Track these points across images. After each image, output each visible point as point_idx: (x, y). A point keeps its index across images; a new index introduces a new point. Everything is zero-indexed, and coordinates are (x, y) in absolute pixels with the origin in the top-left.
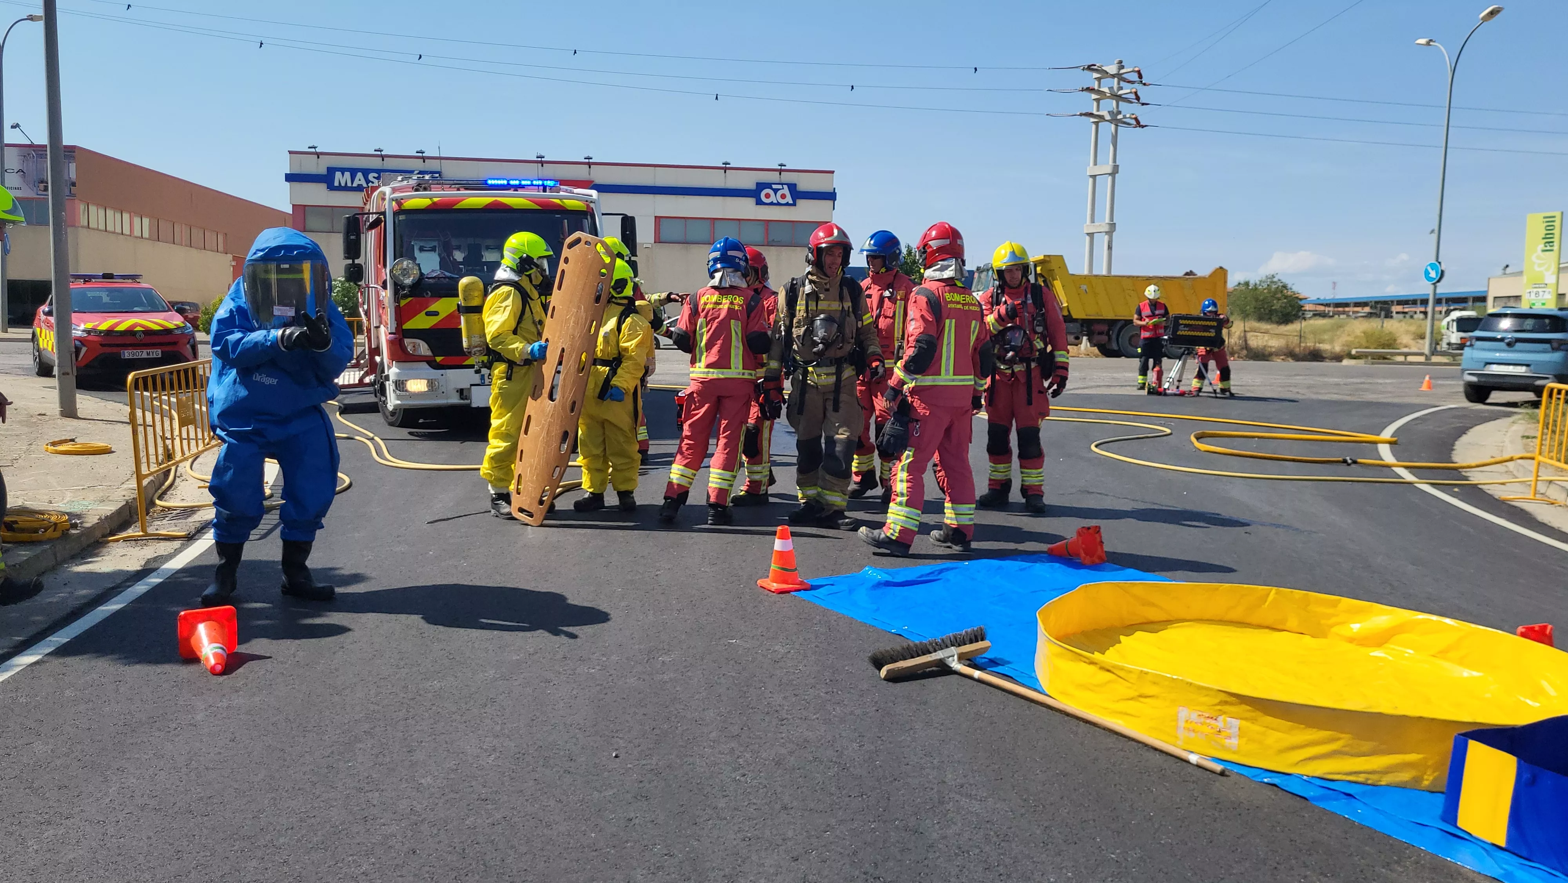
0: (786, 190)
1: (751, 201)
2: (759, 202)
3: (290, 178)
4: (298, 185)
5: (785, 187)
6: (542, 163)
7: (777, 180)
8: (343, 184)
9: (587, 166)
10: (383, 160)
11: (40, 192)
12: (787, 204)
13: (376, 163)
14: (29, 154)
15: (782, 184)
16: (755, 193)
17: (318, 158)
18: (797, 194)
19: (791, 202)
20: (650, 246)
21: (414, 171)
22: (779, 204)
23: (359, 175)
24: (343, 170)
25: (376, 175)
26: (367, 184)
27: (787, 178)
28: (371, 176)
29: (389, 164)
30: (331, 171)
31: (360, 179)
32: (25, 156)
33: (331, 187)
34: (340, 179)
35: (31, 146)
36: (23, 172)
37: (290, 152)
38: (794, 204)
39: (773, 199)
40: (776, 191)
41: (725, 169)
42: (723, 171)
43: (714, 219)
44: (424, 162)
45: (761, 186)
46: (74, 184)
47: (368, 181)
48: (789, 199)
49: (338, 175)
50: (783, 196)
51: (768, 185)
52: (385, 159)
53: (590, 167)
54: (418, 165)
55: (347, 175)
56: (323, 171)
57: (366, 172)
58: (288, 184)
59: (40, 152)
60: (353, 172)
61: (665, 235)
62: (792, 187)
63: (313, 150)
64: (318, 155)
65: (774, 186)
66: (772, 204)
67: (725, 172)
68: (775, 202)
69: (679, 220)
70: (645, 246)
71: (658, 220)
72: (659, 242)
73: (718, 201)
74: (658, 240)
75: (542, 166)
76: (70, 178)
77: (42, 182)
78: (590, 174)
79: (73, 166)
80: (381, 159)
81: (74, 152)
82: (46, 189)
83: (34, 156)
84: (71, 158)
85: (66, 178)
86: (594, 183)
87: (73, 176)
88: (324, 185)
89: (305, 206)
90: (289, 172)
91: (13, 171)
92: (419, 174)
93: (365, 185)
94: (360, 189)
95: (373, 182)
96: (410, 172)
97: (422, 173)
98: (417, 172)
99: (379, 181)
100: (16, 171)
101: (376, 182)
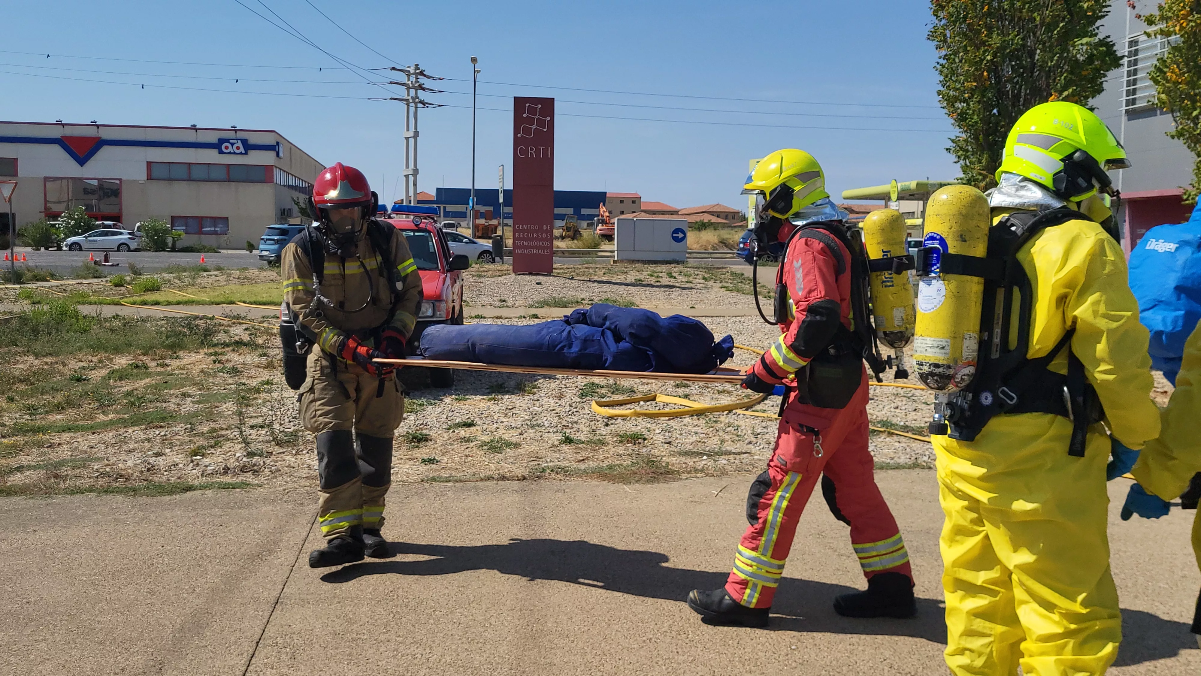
0: (240, 144)
1: (214, 152)
2: (221, 152)
5: (239, 141)
6: (63, 125)
7: (234, 138)
9: (96, 127)
12: (241, 153)
15: (237, 140)
16: (218, 146)
18: (248, 147)
19: (244, 152)
20: (144, 182)
22: (235, 153)
27: (240, 135)
38: (246, 153)
39: (230, 149)
40: (232, 144)
41: (195, 130)
43: (190, 164)
45: (222, 141)
48: (242, 150)
50: (238, 148)
51: (227, 141)
53: (98, 128)
61: (155, 173)
62: (244, 142)
65: (231, 141)
66: (230, 153)
67: (196, 132)
68: (232, 151)
69: (165, 164)
70: (141, 182)
71: (149, 164)
72: (151, 179)
73: (191, 151)
74: (150, 178)
75: (63, 127)
78: (98, 133)
86: (101, 139)
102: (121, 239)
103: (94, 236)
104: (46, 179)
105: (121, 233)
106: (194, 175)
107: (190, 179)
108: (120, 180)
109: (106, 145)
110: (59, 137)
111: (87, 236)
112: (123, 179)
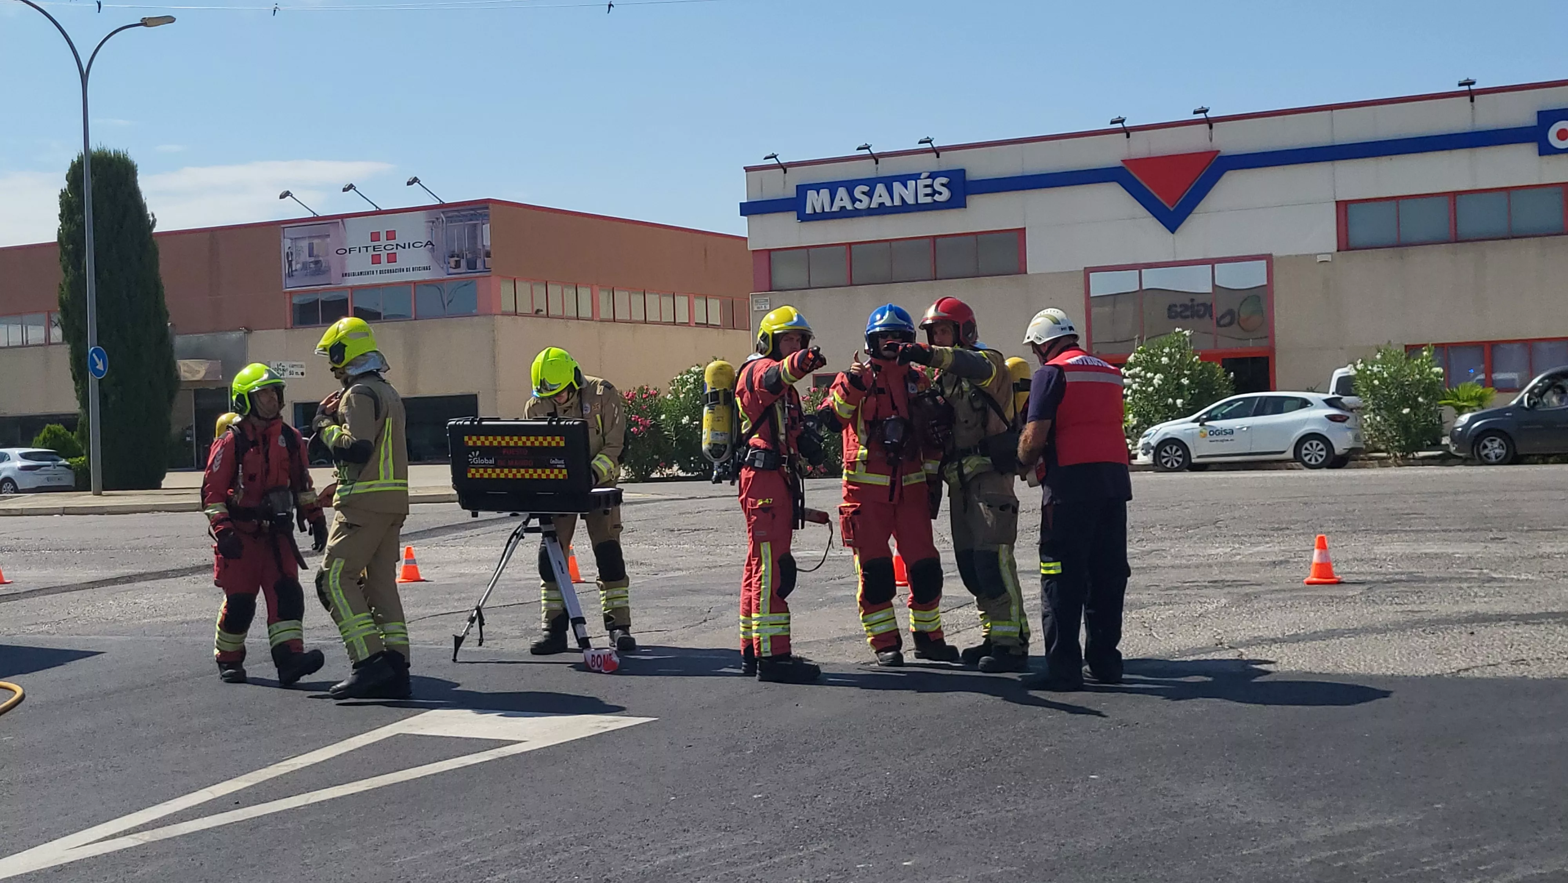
1: (1529, 150)
2: (1547, 150)
3: (747, 209)
4: (757, 218)
6: (1127, 131)
8: (818, 210)
9: (1206, 126)
10: (877, 163)
11: (452, 271)
13: (867, 170)
14: (437, 219)
16: (1535, 134)
17: (785, 172)
20: (1328, 258)
21: (920, 174)
23: (842, 192)
24: (817, 187)
25: (866, 189)
26: (854, 203)
28: (858, 192)
29: (887, 168)
30: (802, 190)
31: (842, 199)
32: (433, 222)
33: (803, 218)
34: (816, 201)
35: (442, 206)
36: (431, 244)
37: (747, 169)
41: (1472, 95)
42: (1468, 98)
43: (1455, 194)
44: (938, 156)
45: (1548, 117)
46: (488, 254)
47: (854, 200)
49: (811, 194)
51: (1563, 114)
52: (880, 160)
53: (1211, 127)
54: (930, 163)
55: (825, 193)
56: (792, 193)
57: (850, 186)
58: (746, 218)
59: (450, 214)
60: (832, 188)
61: (1359, 233)
63: (773, 161)
64: (784, 167)
67: (1472, 100)
69: (1386, 202)
70: (1320, 258)
71: (1343, 207)
72: (1348, 249)
73: (1460, 157)
74: (1345, 244)
75: (1128, 136)
76: (484, 246)
77: (452, 256)
78: (1211, 140)
79: (487, 228)
80: (873, 161)
81: (487, 208)
82: (458, 265)
83: (443, 221)
84: (485, 217)
85: (480, 247)
86: (1219, 155)
87: (487, 242)
88: (793, 215)
89: (770, 251)
90: (745, 201)
91: (420, 244)
92: (928, 177)
93: (849, 207)
94: (843, 214)
95: (861, 201)
96: (916, 177)
97: (933, 176)
98: (927, 174)
99: (871, 198)
100: (424, 244)
101: (865, 199)
102: (1305, 422)
103: (1225, 417)
104: (1088, 271)
105: (1304, 404)
106: (1467, 224)
107: (1456, 239)
108: (1268, 258)
109: (1231, 169)
110: (1120, 164)
111: (1205, 417)
112: (1274, 254)
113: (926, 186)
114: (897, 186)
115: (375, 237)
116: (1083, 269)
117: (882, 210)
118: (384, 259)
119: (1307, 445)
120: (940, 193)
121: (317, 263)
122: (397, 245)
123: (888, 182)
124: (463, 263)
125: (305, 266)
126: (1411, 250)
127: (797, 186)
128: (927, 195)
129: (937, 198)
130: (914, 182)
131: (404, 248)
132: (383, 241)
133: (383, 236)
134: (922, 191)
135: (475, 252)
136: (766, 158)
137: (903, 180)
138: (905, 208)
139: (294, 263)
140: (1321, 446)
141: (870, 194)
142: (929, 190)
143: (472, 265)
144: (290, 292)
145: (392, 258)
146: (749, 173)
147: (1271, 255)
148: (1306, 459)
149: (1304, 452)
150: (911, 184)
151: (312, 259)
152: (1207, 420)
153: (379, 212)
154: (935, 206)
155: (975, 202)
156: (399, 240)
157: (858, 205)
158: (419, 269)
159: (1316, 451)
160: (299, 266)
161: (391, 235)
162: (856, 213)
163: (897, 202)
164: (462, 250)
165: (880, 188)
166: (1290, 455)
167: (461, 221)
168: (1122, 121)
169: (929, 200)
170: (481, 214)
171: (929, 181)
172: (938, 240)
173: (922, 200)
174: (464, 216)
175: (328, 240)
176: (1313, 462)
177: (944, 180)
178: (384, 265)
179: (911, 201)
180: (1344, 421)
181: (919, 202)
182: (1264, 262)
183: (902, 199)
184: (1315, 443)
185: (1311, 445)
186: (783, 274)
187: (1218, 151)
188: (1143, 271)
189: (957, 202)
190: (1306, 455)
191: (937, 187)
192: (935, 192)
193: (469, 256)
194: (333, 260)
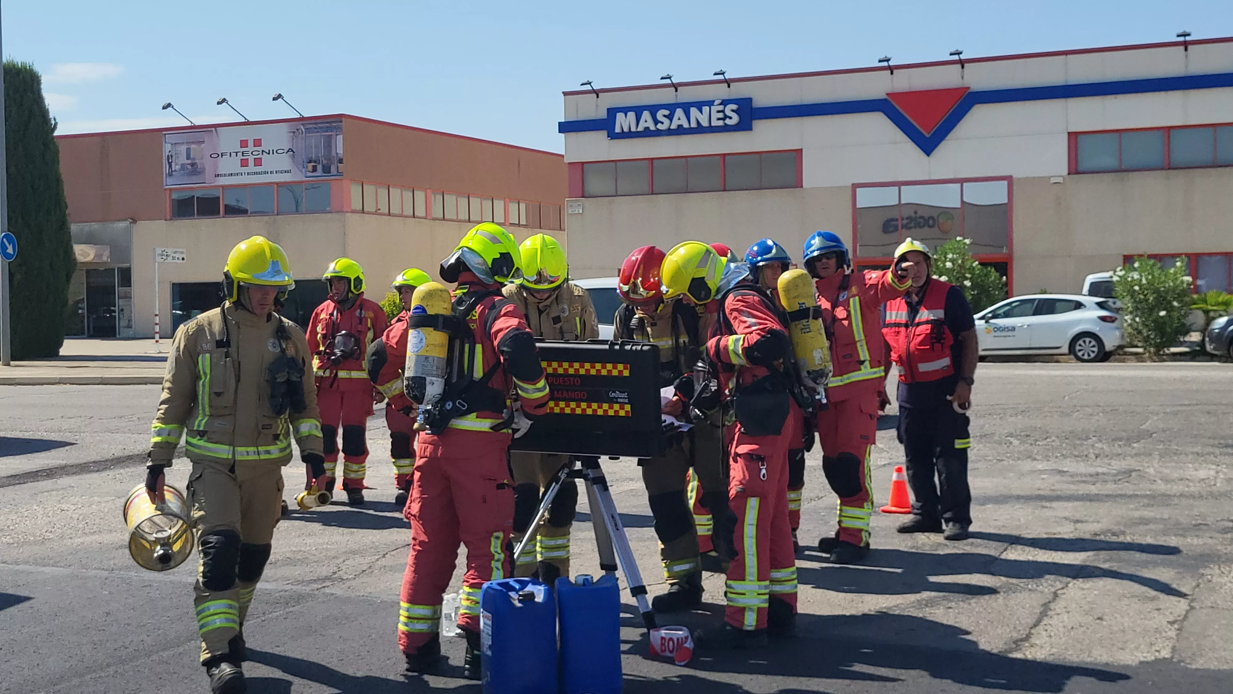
3: (564, 127)
4: (573, 135)
6: (891, 69)
8: (626, 130)
9: (959, 66)
10: (676, 91)
11: (309, 174)
13: (668, 96)
14: (297, 130)
17: (596, 97)
20: (1060, 180)
21: (714, 101)
23: (646, 115)
24: (625, 110)
25: (667, 112)
26: (656, 124)
28: (660, 115)
29: (685, 95)
30: (612, 112)
31: (647, 121)
32: (294, 133)
33: (613, 136)
34: (624, 122)
35: (302, 119)
36: (292, 151)
37: (565, 94)
41: (1186, 45)
42: (1183, 48)
43: (1169, 129)
44: (729, 86)
46: (341, 161)
47: (656, 122)
49: (620, 116)
52: (680, 88)
53: (963, 67)
54: (722, 93)
55: (632, 115)
56: (603, 115)
57: (653, 110)
58: (562, 135)
59: (309, 126)
60: (638, 111)
63: (588, 87)
64: (597, 93)
67: (1186, 50)
69: (1110, 134)
70: (1053, 180)
71: (1073, 137)
72: (1077, 173)
73: (1173, 98)
74: (1074, 169)
75: (892, 73)
76: (337, 154)
77: (310, 162)
78: (963, 78)
79: (340, 138)
80: (674, 89)
81: (341, 122)
82: (315, 169)
83: (302, 132)
84: (339, 129)
85: (334, 154)
86: (970, 91)
87: (340, 151)
88: (605, 133)
89: (583, 163)
90: (563, 121)
91: (282, 151)
92: (721, 104)
93: (652, 128)
94: (647, 133)
95: (662, 123)
96: (710, 103)
97: (724, 103)
98: (719, 101)
99: (671, 121)
100: (286, 151)
101: (666, 121)
102: (1079, 322)
103: (1007, 315)
104: (855, 186)
105: (1079, 305)
106: (1179, 154)
107: (1169, 166)
108: (1009, 179)
109: (980, 103)
110: (884, 96)
111: (990, 315)
112: (1014, 176)
113: (719, 112)
114: (694, 111)
115: (244, 144)
116: (850, 184)
117: (680, 131)
118: (251, 162)
119: (1081, 342)
120: (731, 118)
121: (193, 165)
122: (263, 151)
123: (686, 107)
124: (319, 168)
125: (183, 166)
126: (1131, 174)
127: (608, 109)
128: (719, 119)
129: (728, 121)
130: (708, 108)
131: (269, 154)
132: (251, 147)
133: (251, 143)
134: (715, 115)
135: (329, 157)
136: (582, 85)
137: (699, 106)
138: (700, 130)
139: (173, 164)
140: (1093, 343)
141: (670, 117)
142: (721, 115)
143: (327, 170)
144: (170, 190)
145: (258, 162)
146: (567, 97)
147: (1011, 177)
148: (1080, 354)
149: (1078, 348)
150: (706, 109)
151: (189, 162)
152: (993, 317)
153: (248, 123)
154: (726, 129)
155: (760, 125)
156: (265, 147)
157: (659, 126)
158: (281, 172)
159: (1088, 347)
160: (178, 167)
161: (257, 143)
162: (658, 133)
163: (694, 125)
164: (319, 157)
165: (679, 112)
166: (1065, 349)
167: (318, 132)
168: (888, 60)
169: (721, 123)
170: (335, 127)
171: (721, 108)
172: (727, 158)
173: (715, 123)
174: (321, 128)
175: (203, 145)
176: (1086, 357)
177: (734, 107)
178: (251, 168)
179: (705, 123)
180: (1113, 321)
181: (713, 124)
182: (1005, 182)
183: (698, 123)
184: (1088, 340)
185: (1084, 342)
186: (594, 184)
187: (968, 88)
188: (902, 187)
189: (744, 126)
190: (1080, 350)
191: (728, 112)
192: (726, 117)
193: (324, 162)
194: (207, 163)
